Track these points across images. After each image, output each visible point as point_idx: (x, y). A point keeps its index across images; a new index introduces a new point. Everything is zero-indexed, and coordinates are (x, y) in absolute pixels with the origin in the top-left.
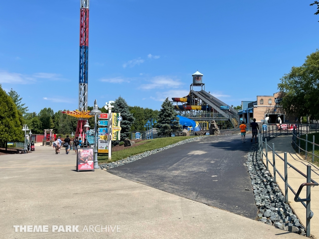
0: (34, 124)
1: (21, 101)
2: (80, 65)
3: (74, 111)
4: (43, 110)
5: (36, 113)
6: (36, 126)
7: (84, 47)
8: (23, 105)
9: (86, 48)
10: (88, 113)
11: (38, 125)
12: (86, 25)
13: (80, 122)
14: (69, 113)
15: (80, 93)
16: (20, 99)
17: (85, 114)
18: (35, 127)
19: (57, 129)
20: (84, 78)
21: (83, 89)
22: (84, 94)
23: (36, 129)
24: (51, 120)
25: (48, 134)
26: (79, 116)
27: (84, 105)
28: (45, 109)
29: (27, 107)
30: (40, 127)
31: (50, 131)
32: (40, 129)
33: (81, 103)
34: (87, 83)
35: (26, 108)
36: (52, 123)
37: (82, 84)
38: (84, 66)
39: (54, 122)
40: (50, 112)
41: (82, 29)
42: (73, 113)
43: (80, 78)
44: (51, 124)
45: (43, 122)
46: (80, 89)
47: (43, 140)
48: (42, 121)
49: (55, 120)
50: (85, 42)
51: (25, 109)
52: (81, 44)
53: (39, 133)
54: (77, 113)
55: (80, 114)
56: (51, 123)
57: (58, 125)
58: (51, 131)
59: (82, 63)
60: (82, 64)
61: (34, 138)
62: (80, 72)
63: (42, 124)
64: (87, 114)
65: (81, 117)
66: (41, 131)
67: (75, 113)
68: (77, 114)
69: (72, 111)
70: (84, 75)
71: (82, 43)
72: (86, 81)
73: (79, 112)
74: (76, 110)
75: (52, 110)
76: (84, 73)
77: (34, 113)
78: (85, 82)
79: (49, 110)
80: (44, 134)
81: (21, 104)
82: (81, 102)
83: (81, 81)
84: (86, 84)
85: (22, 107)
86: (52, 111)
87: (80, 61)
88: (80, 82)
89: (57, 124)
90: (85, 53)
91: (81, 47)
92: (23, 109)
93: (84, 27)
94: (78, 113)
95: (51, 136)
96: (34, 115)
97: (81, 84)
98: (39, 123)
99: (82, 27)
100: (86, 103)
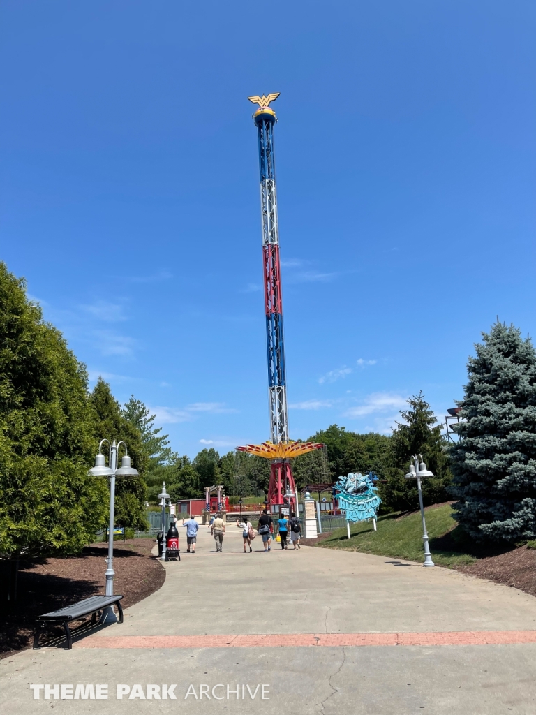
0: (184, 478)
1: (153, 422)
2: (269, 351)
3: (264, 444)
4: (201, 453)
5: (188, 456)
6: (188, 482)
7: (274, 317)
8: (156, 431)
9: (278, 318)
10: (292, 446)
11: (191, 480)
12: (274, 274)
13: (275, 467)
14: (252, 450)
15: (273, 406)
16: (152, 419)
17: (286, 450)
18: (187, 486)
19: (228, 487)
20: (277, 377)
21: (277, 397)
22: (280, 409)
23: (188, 489)
24: (217, 470)
25: (214, 496)
26: (273, 455)
27: (281, 430)
28: (205, 451)
29: (167, 436)
30: (197, 484)
31: (218, 489)
32: (196, 488)
33: (275, 427)
34: (285, 385)
35: (164, 438)
36: (219, 476)
37: (276, 388)
38: (276, 353)
39: (221, 472)
40: (214, 455)
41: (269, 283)
42: (261, 448)
43: (271, 378)
44: (216, 478)
45: (202, 474)
46: (272, 399)
47: (203, 511)
48: (199, 473)
49: (223, 470)
50: (275, 307)
51: (161, 439)
52: (268, 311)
53: (194, 497)
54: (269, 447)
55: (275, 450)
56: (217, 474)
57: (229, 480)
58: (220, 489)
59: (272, 347)
60: (272, 349)
61: (186, 507)
62: (270, 365)
63: (200, 478)
64: (289, 448)
65: (278, 456)
66: (199, 493)
67: (266, 449)
68: (270, 449)
69: (258, 446)
70: (277, 371)
71: (270, 308)
72: (282, 381)
73: (272, 445)
74: (267, 442)
75: (217, 452)
76: (278, 368)
77: (185, 458)
78: (280, 383)
79: (212, 453)
80: (204, 497)
81: (152, 430)
82: (275, 424)
83: (273, 382)
84: (283, 388)
85: (156, 436)
86: (217, 454)
87: (269, 345)
88: (270, 384)
89: (227, 477)
90: (275, 328)
91: (268, 318)
92: (158, 440)
93: (272, 278)
94: (272, 449)
95: (219, 501)
96: (184, 462)
97: (273, 389)
98: (195, 476)
99: (268, 279)
100: (286, 426)
